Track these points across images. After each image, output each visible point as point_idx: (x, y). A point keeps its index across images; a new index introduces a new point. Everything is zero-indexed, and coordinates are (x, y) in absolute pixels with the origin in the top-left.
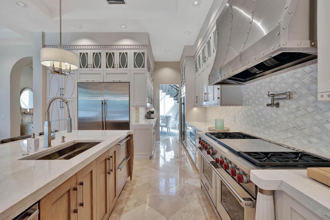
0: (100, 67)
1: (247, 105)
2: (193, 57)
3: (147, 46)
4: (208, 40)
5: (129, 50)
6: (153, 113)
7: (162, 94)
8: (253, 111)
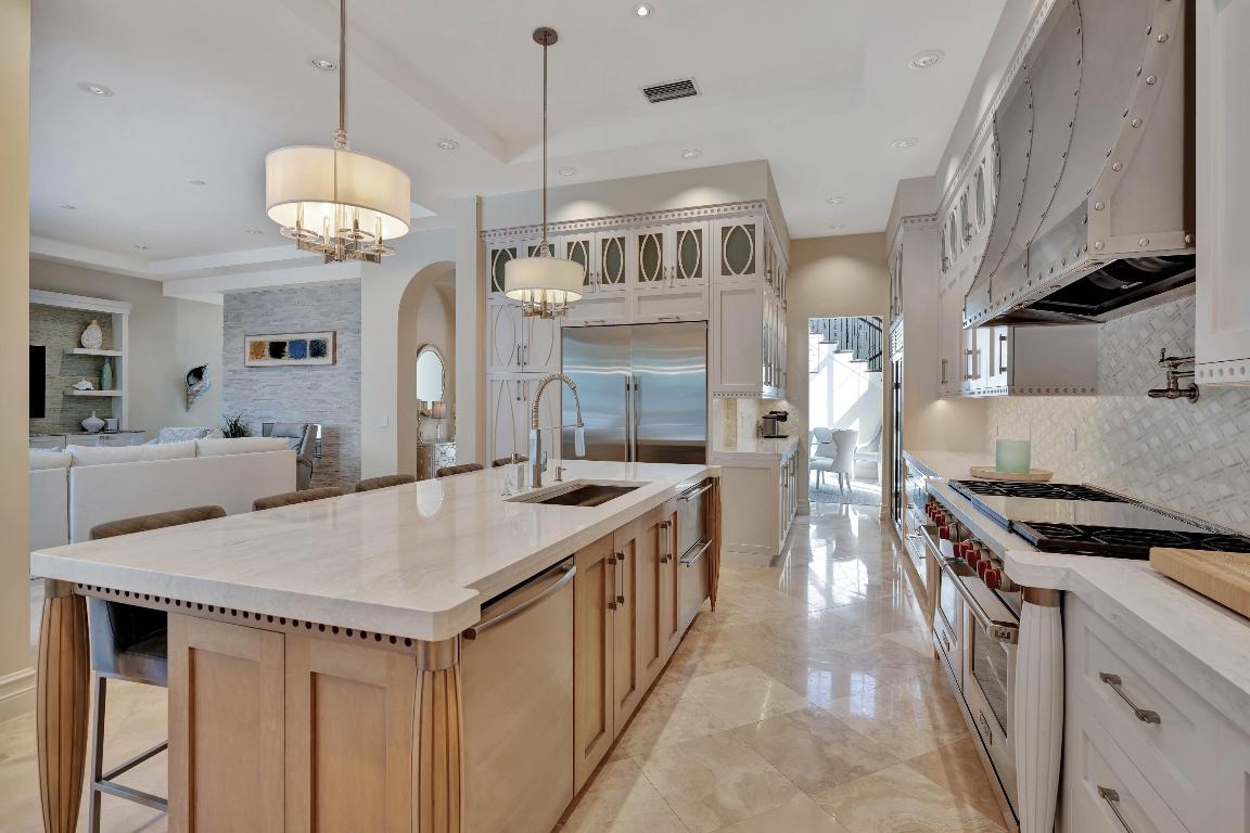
0: (622, 280)
1: (1112, 392)
2: (934, 216)
3: (763, 204)
4: (976, 168)
5: (705, 223)
6: (784, 418)
7: (818, 349)
8: (1127, 414)
